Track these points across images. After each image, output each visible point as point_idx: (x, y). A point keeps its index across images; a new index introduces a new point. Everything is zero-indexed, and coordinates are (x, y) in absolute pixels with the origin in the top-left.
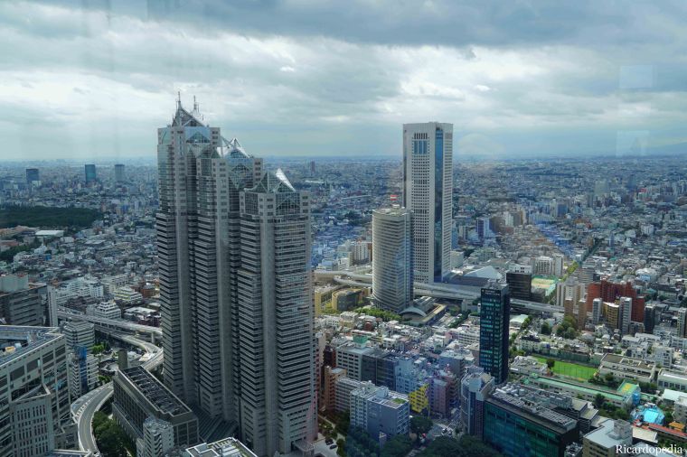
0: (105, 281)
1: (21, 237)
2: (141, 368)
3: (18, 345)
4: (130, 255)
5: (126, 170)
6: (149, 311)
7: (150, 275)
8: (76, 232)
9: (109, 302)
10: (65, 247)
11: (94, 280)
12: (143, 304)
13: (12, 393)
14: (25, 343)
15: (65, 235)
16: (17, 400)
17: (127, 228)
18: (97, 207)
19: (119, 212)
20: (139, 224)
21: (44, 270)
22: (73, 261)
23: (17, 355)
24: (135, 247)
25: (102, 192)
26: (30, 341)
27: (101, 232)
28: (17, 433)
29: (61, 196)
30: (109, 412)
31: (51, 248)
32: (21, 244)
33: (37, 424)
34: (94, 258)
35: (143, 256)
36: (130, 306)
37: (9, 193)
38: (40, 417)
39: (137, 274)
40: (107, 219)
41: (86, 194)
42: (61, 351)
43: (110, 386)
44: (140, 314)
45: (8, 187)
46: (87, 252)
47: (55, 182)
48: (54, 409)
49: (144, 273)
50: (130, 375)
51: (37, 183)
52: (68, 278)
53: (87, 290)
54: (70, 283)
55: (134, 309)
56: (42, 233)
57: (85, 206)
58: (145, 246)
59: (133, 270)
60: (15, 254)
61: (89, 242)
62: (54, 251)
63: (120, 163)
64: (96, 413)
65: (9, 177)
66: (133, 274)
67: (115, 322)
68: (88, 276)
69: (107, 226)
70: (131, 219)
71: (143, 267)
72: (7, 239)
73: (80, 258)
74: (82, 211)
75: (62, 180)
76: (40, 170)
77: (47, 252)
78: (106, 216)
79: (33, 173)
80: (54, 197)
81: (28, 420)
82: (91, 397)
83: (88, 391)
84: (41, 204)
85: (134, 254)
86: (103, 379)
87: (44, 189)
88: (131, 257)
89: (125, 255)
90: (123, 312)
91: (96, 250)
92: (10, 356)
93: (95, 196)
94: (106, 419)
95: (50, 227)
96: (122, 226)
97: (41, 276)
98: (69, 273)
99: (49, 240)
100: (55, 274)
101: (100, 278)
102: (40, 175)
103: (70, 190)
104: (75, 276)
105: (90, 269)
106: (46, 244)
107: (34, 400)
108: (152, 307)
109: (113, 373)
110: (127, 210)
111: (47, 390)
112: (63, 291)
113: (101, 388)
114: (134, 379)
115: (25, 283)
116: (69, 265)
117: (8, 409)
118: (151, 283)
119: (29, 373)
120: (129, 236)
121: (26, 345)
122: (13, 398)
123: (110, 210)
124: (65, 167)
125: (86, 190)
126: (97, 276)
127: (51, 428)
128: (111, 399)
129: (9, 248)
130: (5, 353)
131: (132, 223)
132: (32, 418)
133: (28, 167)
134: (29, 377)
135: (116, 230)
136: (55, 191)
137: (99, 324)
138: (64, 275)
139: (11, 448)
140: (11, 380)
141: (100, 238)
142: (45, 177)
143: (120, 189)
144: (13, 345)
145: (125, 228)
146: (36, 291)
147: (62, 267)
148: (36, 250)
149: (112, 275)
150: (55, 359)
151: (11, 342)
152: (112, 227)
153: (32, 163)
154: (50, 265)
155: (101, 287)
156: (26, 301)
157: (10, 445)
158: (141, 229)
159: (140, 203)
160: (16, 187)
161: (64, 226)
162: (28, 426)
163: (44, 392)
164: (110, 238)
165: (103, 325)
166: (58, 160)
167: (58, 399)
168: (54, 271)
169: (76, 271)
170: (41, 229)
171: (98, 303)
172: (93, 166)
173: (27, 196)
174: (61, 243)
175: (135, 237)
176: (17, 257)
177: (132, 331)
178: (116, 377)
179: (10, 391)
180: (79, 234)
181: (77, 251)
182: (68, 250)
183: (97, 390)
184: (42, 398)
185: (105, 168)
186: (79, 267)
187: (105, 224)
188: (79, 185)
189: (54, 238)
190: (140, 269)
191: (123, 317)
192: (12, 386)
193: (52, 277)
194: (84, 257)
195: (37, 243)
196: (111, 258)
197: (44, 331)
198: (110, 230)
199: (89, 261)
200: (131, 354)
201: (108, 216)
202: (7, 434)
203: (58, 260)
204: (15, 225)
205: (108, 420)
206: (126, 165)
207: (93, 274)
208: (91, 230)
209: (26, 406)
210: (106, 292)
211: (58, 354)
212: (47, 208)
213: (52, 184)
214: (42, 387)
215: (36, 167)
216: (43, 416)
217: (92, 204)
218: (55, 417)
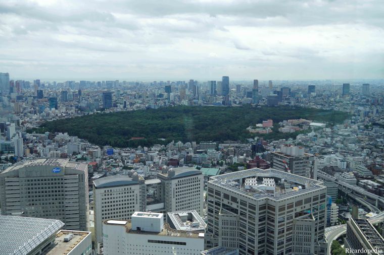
0: (348, 159)
1: (302, 126)
2: (367, 221)
3: (300, 187)
4: (367, 144)
5: (370, 87)
6: (376, 184)
7: (380, 160)
8: (333, 126)
9: (350, 173)
10: (326, 134)
11: (341, 158)
12: (372, 179)
13: (295, 214)
14: (304, 187)
15: (327, 127)
16: (297, 218)
17: (366, 127)
18: (348, 111)
19: (362, 115)
20: (375, 124)
21: (312, 147)
22: (329, 143)
23: (299, 193)
24: (371, 140)
25: (352, 102)
26: (306, 187)
27: (348, 127)
28: (295, 237)
29: (326, 103)
30: (342, 243)
31: (317, 134)
32: (301, 130)
33: (306, 235)
34: (342, 143)
35: (376, 147)
36: (363, 178)
37: (298, 99)
38: (308, 232)
39: (370, 157)
40: (354, 119)
41: (342, 102)
42: (323, 196)
43: (345, 227)
44: (370, 185)
45: (298, 96)
46: (338, 139)
47: (324, 94)
48: (316, 230)
49: (375, 158)
50: (359, 223)
51: (314, 94)
52: (325, 154)
53: (336, 163)
54: (326, 157)
55: (366, 181)
56: (313, 124)
57: (341, 110)
58: (378, 140)
59: (368, 155)
60: (298, 135)
61: (340, 133)
62: (319, 136)
63: (366, 83)
64: (334, 241)
65: (299, 90)
66: (367, 158)
67: (351, 187)
68: (338, 154)
69: (353, 124)
70: (370, 121)
71: (375, 154)
72: (294, 125)
73: (334, 142)
74: (338, 113)
75: (328, 93)
76: (316, 86)
77: (315, 136)
78: (353, 117)
79: (312, 88)
80: (323, 103)
81: (301, 231)
82: (332, 230)
83: (330, 226)
84: (314, 107)
85: (369, 144)
86: (341, 221)
87: (316, 98)
88: (368, 146)
89: (363, 144)
90: (358, 181)
91: (345, 139)
92: (295, 192)
93: (347, 104)
94: (339, 246)
95: (318, 121)
96: (364, 125)
97: (310, 150)
98: (326, 150)
99: (317, 129)
100: (318, 150)
101: (345, 157)
102: (316, 89)
103: (332, 99)
104: (330, 153)
105: (339, 150)
106: (315, 131)
107: (306, 221)
108: (378, 182)
109: (348, 219)
110: (368, 114)
111: (313, 217)
112: (322, 161)
113: (339, 226)
114: (361, 227)
115: (302, 152)
116: (326, 145)
117: (292, 222)
118: (380, 165)
119: (305, 205)
120: (367, 132)
121: (304, 188)
122: (296, 217)
123: (356, 114)
124: (331, 85)
125: (342, 99)
126: (343, 155)
127: (313, 240)
128: (344, 235)
129: (294, 131)
130: (293, 190)
131: (370, 123)
132: (304, 231)
133: (310, 84)
134: (305, 207)
135: (358, 126)
136: (323, 99)
137: (341, 185)
138: (324, 151)
139: (291, 244)
140: (296, 206)
141: (348, 131)
142: (318, 90)
143: (364, 100)
144: (297, 186)
145: (365, 126)
146: (308, 158)
147: (322, 146)
148: (309, 134)
149: (353, 156)
150: (319, 200)
151: (297, 184)
152: (357, 124)
153: (312, 82)
154: (316, 144)
155: (346, 162)
156: (301, 163)
157: (291, 242)
158: (376, 128)
159: (377, 110)
160: (302, 96)
161: (326, 121)
162: (301, 235)
163: (312, 218)
164: (354, 132)
165: (344, 187)
166: (327, 80)
167: (318, 225)
168: (318, 148)
169: (330, 150)
170: (313, 122)
171: (342, 173)
172: (349, 84)
173: (307, 102)
174: (323, 131)
175: (372, 133)
176: (298, 137)
177: (363, 195)
178: (349, 222)
179: (294, 212)
180: (335, 127)
181: (332, 138)
182: (327, 136)
183: (336, 227)
184: (310, 221)
185: (356, 86)
186: (333, 148)
187: (352, 122)
188: (338, 96)
189: (320, 128)
190: (373, 155)
191: (357, 184)
192: (296, 210)
193: (316, 151)
194: (336, 142)
195: (310, 130)
196: (354, 145)
197: (315, 182)
198: (355, 127)
199: (339, 145)
200: (361, 210)
201: (354, 118)
202: (290, 236)
203: (321, 142)
204: (299, 118)
205: (341, 248)
206: (371, 84)
207: (341, 153)
208: (342, 126)
209: (302, 223)
210: (348, 166)
211: (321, 198)
212: (318, 110)
213: (322, 95)
214: (311, 215)
215: (314, 85)
216: (310, 232)
217: (345, 108)
218: (316, 234)
